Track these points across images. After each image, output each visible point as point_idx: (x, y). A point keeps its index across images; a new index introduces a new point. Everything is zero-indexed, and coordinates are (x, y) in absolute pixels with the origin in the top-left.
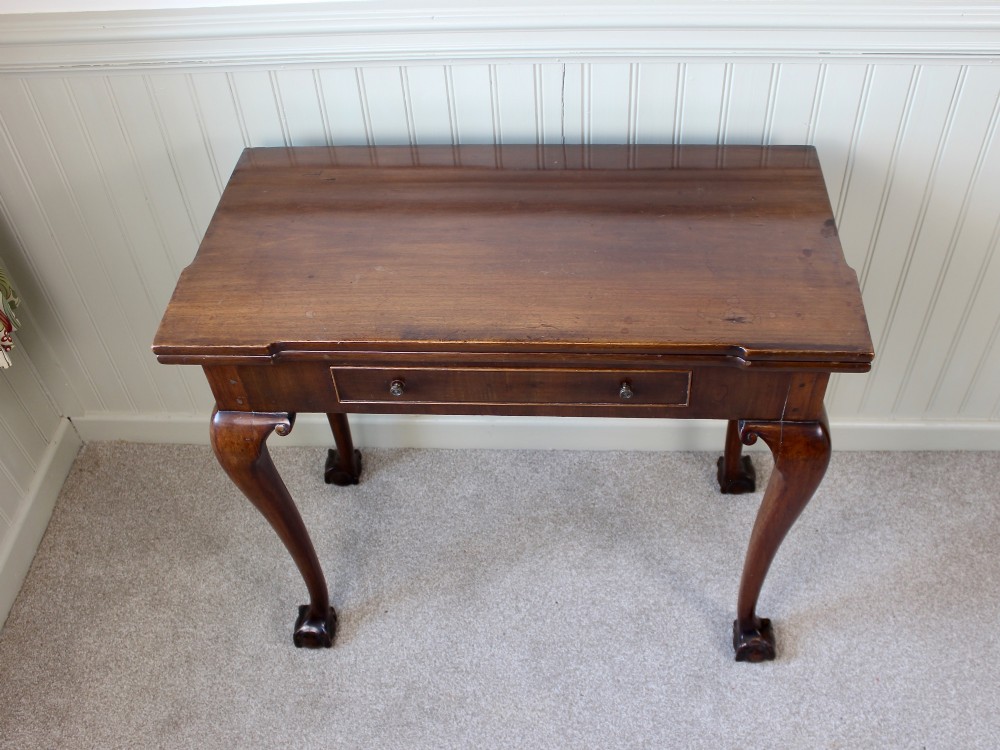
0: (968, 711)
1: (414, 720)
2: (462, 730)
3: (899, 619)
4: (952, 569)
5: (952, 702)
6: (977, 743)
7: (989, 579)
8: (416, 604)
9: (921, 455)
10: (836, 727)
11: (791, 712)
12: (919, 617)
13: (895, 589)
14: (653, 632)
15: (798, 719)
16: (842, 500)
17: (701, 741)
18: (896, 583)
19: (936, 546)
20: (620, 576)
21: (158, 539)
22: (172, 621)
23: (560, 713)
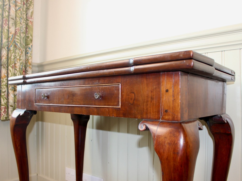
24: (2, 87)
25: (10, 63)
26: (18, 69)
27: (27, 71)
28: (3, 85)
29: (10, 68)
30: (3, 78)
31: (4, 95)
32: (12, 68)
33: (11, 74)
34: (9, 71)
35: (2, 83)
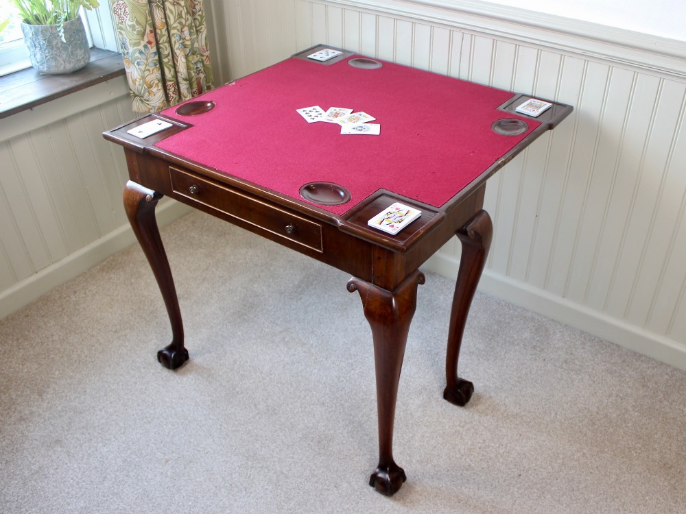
0: (561, 473)
1: (276, 341)
2: (294, 355)
3: (558, 417)
4: (611, 410)
5: (556, 465)
6: (553, 489)
7: (629, 425)
8: (316, 301)
9: (638, 355)
10: (479, 443)
11: (459, 425)
12: (570, 421)
13: (567, 403)
14: (418, 360)
15: (461, 429)
16: (572, 354)
17: (402, 413)
18: (571, 401)
19: (610, 396)
20: (422, 333)
21: (229, 234)
22: (210, 264)
23: (344, 370)
24: (161, 46)
26: (183, 3)
28: (163, 43)
29: (168, 5)
30: (160, 30)
31: (169, 62)
32: (174, 5)
33: (175, 17)
34: (168, 12)
35: (160, 39)
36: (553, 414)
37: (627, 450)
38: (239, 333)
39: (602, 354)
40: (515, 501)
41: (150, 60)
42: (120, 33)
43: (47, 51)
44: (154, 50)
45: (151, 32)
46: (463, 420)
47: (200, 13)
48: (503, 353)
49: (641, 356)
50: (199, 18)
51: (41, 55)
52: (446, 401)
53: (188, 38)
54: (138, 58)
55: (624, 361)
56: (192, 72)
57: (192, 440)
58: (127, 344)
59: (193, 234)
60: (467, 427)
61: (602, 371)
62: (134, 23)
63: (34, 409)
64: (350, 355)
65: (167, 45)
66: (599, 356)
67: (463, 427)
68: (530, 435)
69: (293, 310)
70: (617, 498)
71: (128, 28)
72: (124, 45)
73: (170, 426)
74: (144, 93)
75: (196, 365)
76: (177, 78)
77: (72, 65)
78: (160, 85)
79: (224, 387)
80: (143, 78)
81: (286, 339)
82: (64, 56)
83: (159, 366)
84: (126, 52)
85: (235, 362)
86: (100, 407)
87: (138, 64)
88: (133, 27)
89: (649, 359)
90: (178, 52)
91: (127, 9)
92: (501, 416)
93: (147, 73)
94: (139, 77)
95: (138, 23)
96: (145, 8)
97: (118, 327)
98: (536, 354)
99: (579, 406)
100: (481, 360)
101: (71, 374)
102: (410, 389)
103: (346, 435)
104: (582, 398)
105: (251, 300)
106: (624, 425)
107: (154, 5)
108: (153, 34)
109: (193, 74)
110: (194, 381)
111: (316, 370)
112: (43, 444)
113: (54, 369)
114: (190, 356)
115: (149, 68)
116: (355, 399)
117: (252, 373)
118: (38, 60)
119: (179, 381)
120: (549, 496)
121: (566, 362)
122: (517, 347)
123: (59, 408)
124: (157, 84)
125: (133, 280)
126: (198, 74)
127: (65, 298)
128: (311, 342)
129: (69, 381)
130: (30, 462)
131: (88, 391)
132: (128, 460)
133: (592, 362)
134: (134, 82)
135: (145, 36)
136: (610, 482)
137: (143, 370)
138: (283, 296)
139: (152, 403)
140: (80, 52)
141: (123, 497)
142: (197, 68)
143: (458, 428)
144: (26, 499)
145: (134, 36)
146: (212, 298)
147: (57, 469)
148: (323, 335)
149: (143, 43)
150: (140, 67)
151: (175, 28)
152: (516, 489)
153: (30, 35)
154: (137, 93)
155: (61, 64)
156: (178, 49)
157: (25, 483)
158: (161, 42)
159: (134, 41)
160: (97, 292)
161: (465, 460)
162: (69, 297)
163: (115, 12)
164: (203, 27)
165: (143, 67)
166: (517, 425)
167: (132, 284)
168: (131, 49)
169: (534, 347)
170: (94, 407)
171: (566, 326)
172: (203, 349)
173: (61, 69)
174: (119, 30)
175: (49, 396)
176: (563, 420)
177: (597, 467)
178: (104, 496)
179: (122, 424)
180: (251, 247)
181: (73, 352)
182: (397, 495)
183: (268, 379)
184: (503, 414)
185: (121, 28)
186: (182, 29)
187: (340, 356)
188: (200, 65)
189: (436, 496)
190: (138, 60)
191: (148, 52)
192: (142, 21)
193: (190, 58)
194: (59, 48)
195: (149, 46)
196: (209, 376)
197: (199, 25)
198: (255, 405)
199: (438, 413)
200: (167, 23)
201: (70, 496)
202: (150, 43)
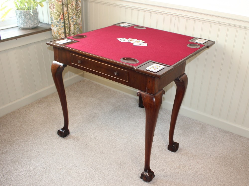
0: (214, 175)
1: (103, 129)
2: (110, 134)
4: (231, 154)
5: (211, 173)
6: (211, 181)
8: (118, 116)
10: (182, 165)
11: (174, 158)
12: (216, 158)
13: (214, 152)
15: (175, 160)
16: (215, 135)
18: (216, 151)
19: (230, 150)
21: (84, 93)
22: (77, 103)
23: (129, 139)
24: (65, 20)
25: (69, 3)
26: (74, 6)
27: (78, 4)
28: (66, 19)
29: (69, 6)
30: (66, 14)
31: (68, 26)
32: (71, 6)
33: (71, 11)
34: (69, 8)
35: (65, 18)
36: (209, 156)
37: (238, 168)
38: (89, 126)
39: (226, 136)
40: (197, 185)
41: (61, 25)
42: (51, 15)
43: (24, 20)
44: (63, 21)
45: (62, 15)
46: (175, 157)
47: (80, 11)
48: (189, 135)
49: (241, 136)
50: (79, 12)
51: (22, 21)
52: (168, 150)
53: (75, 18)
54: (57, 24)
55: (235, 138)
56: (75, 31)
57: (71, 162)
58: (45, 128)
59: (71, 93)
60: (177, 159)
61: (227, 141)
62: (57, 11)
63: (8, 150)
64: (132, 134)
65: (67, 20)
66: (225, 136)
67: (175, 159)
68: (201, 162)
69: (110, 119)
70: (236, 184)
71: (54, 13)
72: (52, 20)
73: (62, 157)
74: (58, 37)
75: (72, 136)
76: (70, 33)
77: (32, 25)
78: (64, 34)
79: (83, 144)
80: (58, 31)
81: (107, 128)
82: (30, 22)
83: (58, 136)
84: (52, 22)
85: (87, 136)
86: (35, 150)
87: (57, 26)
88: (56, 13)
89: (244, 138)
90: (71, 23)
91: (54, 6)
92: (190, 156)
93: (59, 30)
94: (56, 31)
95: (58, 11)
96: (61, 6)
97: (42, 123)
98: (202, 135)
99: (219, 153)
100: (181, 137)
101: (23, 138)
102: (155, 146)
103: (131, 161)
104: (220, 150)
105: (93, 115)
106: (236, 159)
107: (64, 5)
108: (63, 16)
109: (76, 32)
110: (71, 142)
111: (119, 139)
112: (11, 162)
113: (16, 136)
114: (70, 133)
115: (60, 28)
116: (134, 149)
117: (94, 139)
118: (20, 23)
119: (66, 142)
120: (210, 183)
121: (213, 138)
122: (195, 133)
123: (18, 150)
124: (63, 34)
125: (48, 107)
126: (77, 32)
127: (21, 112)
128: (117, 130)
129: (22, 140)
130: (6, 168)
131: (30, 144)
132: (45, 168)
133: (223, 138)
134: (54, 33)
135: (60, 16)
136: (233, 179)
137: (51, 137)
138: (105, 114)
139: (55, 149)
140: (35, 21)
141: (43, 181)
142: (77, 30)
143: (174, 159)
144: (4, 181)
145: (56, 16)
146: (78, 114)
147: (17, 171)
148: (121, 127)
149: (59, 19)
150: (57, 27)
151: (71, 14)
152: (197, 181)
153: (19, 14)
154: (55, 37)
155: (29, 25)
156: (71, 22)
157: (3, 176)
158: (65, 19)
159: (56, 18)
160: (34, 111)
161: (177, 170)
162: (23, 112)
163: (50, 7)
164: (80, 16)
165: (58, 28)
166: (196, 159)
167: (47, 108)
168: (54, 21)
169: (201, 133)
170: (32, 150)
171: (212, 126)
172: (75, 131)
173: (28, 27)
174: (51, 14)
175: (14, 145)
176: (213, 157)
177: (227, 174)
178: (35, 181)
179: (43, 156)
180: (93, 98)
181: (24, 130)
182: (151, 182)
183: (100, 141)
184: (190, 155)
185: (51, 13)
186: (73, 15)
187: (128, 134)
188: (78, 29)
189: (166, 183)
190: (57, 25)
191: (60, 22)
192: (60, 10)
193: (75, 26)
194: (28, 19)
195: (61, 20)
196: (77, 140)
197: (79, 15)
198: (95, 150)
199: (166, 154)
200: (68, 13)
201: (22, 180)
202: (61, 19)
